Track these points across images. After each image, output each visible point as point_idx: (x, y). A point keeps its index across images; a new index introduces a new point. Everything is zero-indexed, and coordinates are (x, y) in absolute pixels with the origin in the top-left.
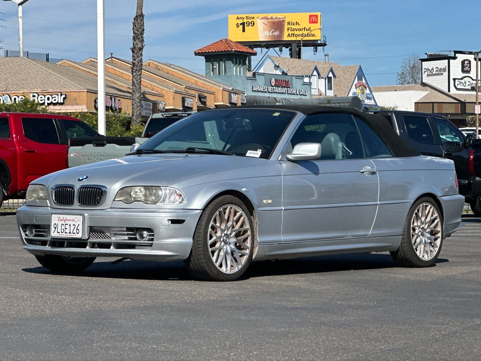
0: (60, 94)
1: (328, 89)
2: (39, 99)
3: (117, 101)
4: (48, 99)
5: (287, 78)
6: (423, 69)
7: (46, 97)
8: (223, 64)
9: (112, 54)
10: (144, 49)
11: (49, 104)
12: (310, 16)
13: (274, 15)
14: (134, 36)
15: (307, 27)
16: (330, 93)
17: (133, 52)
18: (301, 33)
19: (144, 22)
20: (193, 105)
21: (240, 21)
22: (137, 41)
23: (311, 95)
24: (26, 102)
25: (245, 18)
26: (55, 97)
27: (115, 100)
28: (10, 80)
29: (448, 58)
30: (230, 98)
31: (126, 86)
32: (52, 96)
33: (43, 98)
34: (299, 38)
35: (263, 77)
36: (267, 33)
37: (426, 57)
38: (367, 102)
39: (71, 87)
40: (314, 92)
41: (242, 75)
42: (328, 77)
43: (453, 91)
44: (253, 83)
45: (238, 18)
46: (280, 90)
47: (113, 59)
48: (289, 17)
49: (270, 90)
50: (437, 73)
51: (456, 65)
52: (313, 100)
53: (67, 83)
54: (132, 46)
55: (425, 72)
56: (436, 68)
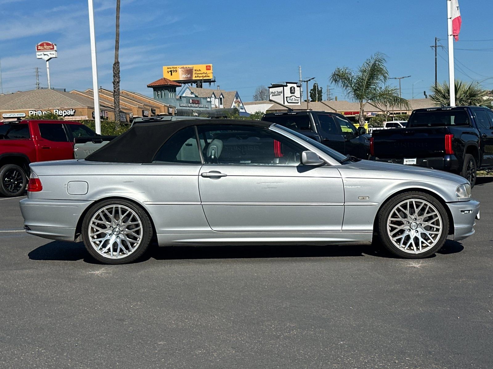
0: (71, 109)
1: (220, 104)
2: (59, 113)
3: (105, 113)
4: (65, 113)
5: (198, 99)
6: (270, 92)
7: (64, 112)
8: (163, 92)
9: (101, 87)
10: (120, 82)
11: (65, 116)
12: (207, 66)
13: (187, 66)
14: (114, 75)
15: (205, 72)
16: (222, 107)
17: (114, 84)
18: (202, 75)
19: (120, 67)
20: (148, 114)
21: (170, 70)
22: (116, 78)
23: (211, 108)
24: (51, 115)
25: (172, 68)
26: (69, 112)
27: (104, 113)
28: (42, 102)
29: (283, 86)
30: (168, 110)
31: (110, 104)
32: (67, 111)
33: (62, 112)
34: (201, 78)
35: (185, 98)
36: (184, 76)
37: (271, 86)
38: (241, 110)
39: (78, 106)
40: (213, 106)
41: (174, 97)
42: (220, 98)
43: (286, 104)
44: (180, 102)
45: (168, 68)
46: (195, 105)
47: (102, 90)
48: (195, 67)
49: (189, 106)
50: (277, 94)
51: (287, 90)
52: (212, 110)
53: (75, 103)
54: (113, 81)
55: (271, 94)
56: (277, 91)
